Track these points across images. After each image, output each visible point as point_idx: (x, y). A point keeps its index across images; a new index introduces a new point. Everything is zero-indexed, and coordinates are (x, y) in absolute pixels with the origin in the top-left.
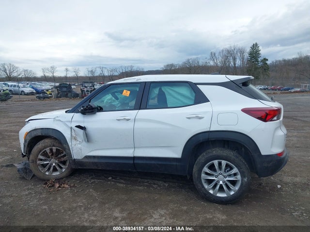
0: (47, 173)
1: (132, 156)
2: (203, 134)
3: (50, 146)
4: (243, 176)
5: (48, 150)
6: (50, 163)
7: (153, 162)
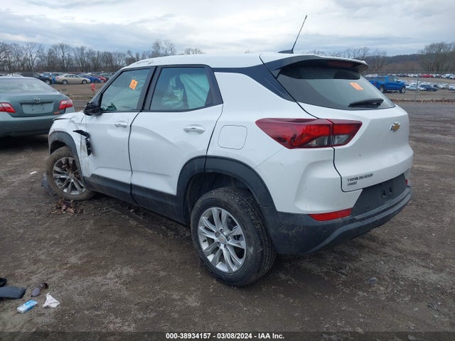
0: (65, 191)
1: (129, 183)
2: (199, 159)
3: (65, 156)
4: (249, 244)
5: (63, 160)
6: (68, 177)
7: (149, 196)
